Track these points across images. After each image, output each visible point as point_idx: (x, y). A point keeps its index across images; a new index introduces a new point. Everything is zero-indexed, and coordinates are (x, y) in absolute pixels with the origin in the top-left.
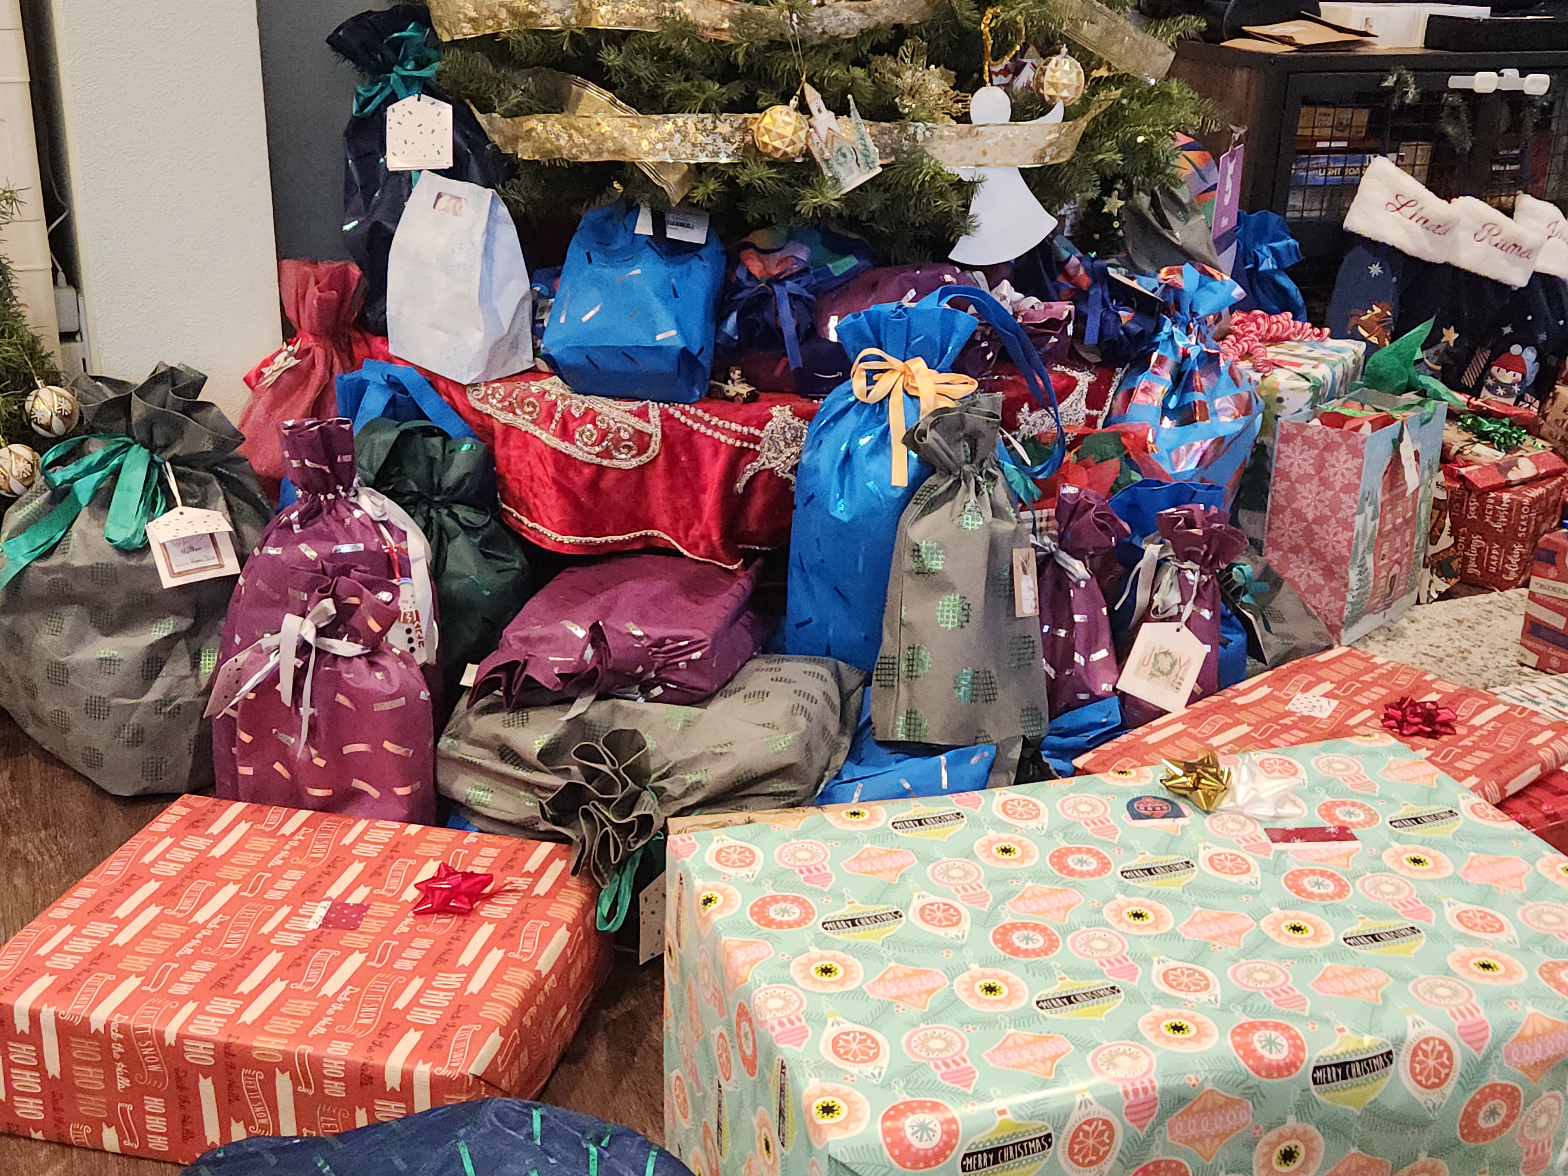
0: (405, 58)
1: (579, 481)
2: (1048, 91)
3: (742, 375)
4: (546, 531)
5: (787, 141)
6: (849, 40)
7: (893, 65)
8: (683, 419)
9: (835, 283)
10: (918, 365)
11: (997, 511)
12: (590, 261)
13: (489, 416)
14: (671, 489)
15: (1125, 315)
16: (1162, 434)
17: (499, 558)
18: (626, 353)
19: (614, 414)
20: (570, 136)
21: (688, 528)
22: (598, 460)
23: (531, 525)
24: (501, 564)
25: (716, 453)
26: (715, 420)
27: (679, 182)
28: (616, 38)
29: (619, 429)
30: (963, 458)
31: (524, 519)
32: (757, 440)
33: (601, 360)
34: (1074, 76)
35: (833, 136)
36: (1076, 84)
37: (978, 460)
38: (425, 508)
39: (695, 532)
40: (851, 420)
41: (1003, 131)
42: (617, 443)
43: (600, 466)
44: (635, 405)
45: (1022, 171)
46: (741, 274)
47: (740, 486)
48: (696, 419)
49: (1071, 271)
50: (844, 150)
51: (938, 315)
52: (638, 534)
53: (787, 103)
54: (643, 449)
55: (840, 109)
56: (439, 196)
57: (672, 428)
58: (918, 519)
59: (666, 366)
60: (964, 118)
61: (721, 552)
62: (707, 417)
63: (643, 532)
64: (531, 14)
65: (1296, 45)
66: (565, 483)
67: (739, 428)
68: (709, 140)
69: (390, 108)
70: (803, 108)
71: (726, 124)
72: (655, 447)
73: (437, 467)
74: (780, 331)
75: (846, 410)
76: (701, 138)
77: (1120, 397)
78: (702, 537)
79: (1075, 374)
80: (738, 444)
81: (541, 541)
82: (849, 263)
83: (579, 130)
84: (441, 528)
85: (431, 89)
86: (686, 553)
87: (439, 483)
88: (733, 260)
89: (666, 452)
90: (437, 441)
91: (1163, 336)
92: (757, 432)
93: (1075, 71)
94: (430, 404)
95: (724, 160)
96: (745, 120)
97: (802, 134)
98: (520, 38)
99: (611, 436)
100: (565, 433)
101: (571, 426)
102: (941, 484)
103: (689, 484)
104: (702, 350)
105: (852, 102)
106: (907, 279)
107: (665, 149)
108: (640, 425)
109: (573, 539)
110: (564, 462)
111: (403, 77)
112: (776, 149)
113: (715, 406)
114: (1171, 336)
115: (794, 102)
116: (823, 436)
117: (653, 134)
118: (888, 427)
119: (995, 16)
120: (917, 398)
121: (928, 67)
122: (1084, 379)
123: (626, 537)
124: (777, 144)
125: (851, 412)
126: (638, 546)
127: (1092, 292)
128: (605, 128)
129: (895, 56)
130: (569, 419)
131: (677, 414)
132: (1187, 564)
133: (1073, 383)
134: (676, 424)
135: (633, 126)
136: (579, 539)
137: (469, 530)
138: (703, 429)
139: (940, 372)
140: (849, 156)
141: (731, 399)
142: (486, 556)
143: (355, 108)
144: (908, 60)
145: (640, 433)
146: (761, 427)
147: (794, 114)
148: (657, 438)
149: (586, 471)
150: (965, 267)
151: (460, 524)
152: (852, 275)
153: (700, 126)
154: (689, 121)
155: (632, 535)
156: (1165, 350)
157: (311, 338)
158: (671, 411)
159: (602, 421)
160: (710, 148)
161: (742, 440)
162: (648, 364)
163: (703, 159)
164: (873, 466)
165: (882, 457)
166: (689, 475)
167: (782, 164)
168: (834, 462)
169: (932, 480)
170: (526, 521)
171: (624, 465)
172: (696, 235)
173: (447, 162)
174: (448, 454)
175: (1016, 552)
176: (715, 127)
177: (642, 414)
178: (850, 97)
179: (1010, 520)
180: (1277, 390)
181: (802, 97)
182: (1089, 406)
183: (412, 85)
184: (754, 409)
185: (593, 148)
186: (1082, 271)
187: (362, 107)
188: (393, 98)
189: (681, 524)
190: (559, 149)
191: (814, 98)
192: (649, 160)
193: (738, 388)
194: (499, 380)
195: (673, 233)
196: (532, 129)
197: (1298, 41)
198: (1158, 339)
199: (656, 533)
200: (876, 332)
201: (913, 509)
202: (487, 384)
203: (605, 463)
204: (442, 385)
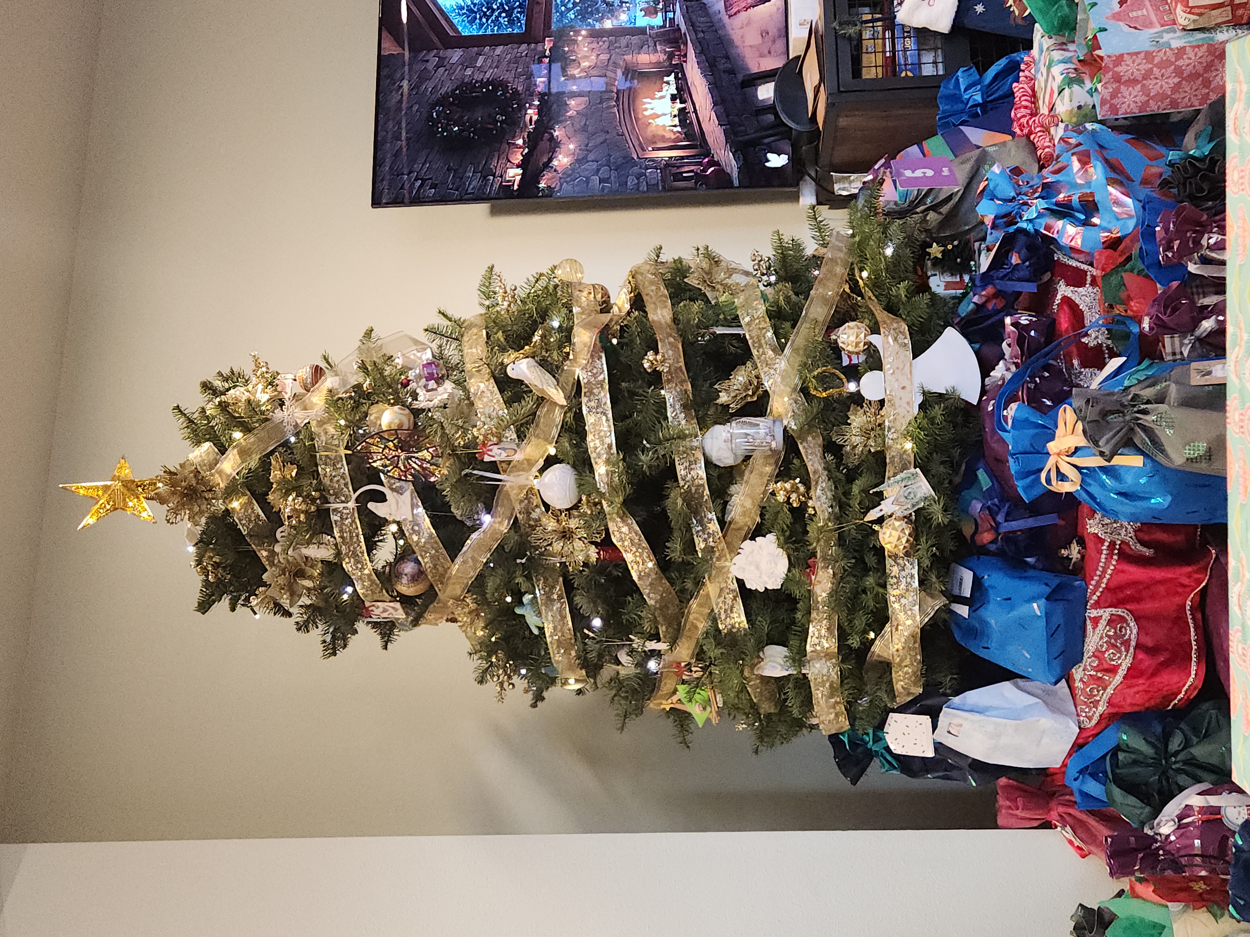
0: (862, 740)
1: (1148, 662)
2: (861, 347)
3: (1065, 548)
4: (1189, 683)
5: (902, 535)
6: (836, 487)
7: (848, 448)
8: (1098, 594)
9: (996, 485)
10: (1052, 447)
11: (1161, 399)
12: (988, 648)
13: (1101, 716)
14: (1153, 597)
15: (1015, 259)
16: (1105, 224)
17: (1209, 724)
18: (1051, 635)
19: (1096, 638)
20: (906, 666)
21: (1184, 586)
22: (1132, 650)
23: (1183, 693)
24: (1213, 724)
25: (1123, 571)
26: (1098, 573)
27: (932, 598)
28: (842, 637)
29: (1107, 635)
30: (1121, 419)
31: (1179, 697)
32: (1112, 544)
33: (1056, 651)
34: (850, 332)
35: (896, 502)
36: (856, 330)
37: (1122, 409)
38: (1171, 771)
39: (1186, 581)
40: (1094, 489)
41: (888, 377)
42: (1116, 636)
43: (1137, 647)
44: (1089, 627)
45: (914, 357)
46: (993, 547)
47: (1148, 552)
48: (1098, 583)
49: (984, 299)
50: (906, 494)
51: (1017, 432)
52: (1190, 617)
53: (877, 532)
54: (1122, 619)
55: (880, 496)
56: (949, 732)
57: (1106, 601)
58: (1167, 456)
59: (1059, 608)
60: (882, 403)
61: (1202, 564)
62: (1096, 578)
63: (1188, 613)
64: (831, 686)
65: (820, 84)
66: (1150, 671)
67: (1103, 556)
68: (904, 581)
69: (894, 752)
70: (880, 521)
71: (893, 569)
72: (1120, 612)
73: (1141, 758)
74: (1031, 529)
75: (1088, 493)
76: (903, 586)
77: (1076, 256)
78: (1189, 577)
79: (1059, 297)
80: (1115, 557)
81: (1195, 688)
82: (982, 475)
83: (902, 661)
84: (1185, 762)
85: (881, 726)
86: (1204, 584)
87: (1152, 758)
88: (983, 551)
89: (1124, 604)
90: (1121, 756)
91: (1029, 227)
92: (1107, 544)
93: (847, 331)
94: (1095, 751)
95: (915, 571)
96: (890, 557)
97: (897, 524)
98: (846, 692)
99: (1113, 641)
100: (1113, 670)
101: (1106, 666)
102: (1140, 437)
103: (1148, 587)
104: (1046, 584)
105: (875, 490)
106: (992, 437)
107: (911, 609)
108: (1103, 623)
109: (1194, 668)
110: (1133, 673)
111: (874, 743)
112: (908, 541)
113: (1088, 570)
114: (1030, 221)
115: (876, 527)
116: (1108, 509)
117: (902, 616)
118: (1099, 467)
119: (816, 389)
120: (1076, 448)
121: (850, 424)
122: (1063, 290)
123: (1191, 625)
124: (904, 540)
125: (1088, 489)
126: (1199, 616)
127: (998, 287)
128: (899, 646)
129: (844, 446)
130: (1101, 667)
131: (1095, 597)
132: (1204, 242)
133: (1066, 300)
134: (1103, 598)
135: (897, 629)
136: (1193, 664)
137: (1187, 744)
138: (1105, 581)
139: (1057, 427)
140: (909, 490)
141: (1083, 557)
142: (1206, 736)
143: (894, 772)
144: (846, 438)
145: (1110, 622)
146: (1102, 541)
147: (884, 529)
148: (1113, 610)
149: (1141, 656)
150: (983, 392)
151: (1182, 750)
152: (991, 474)
153: (895, 587)
154: (893, 593)
155: (1190, 621)
156: (1041, 224)
157: (1052, 813)
158: (1092, 602)
159: (1102, 646)
160: (909, 580)
161: (1113, 554)
162: (1058, 619)
163: (916, 584)
164: (1129, 479)
165: (1122, 472)
166: (1141, 587)
167: (916, 535)
168: (1127, 504)
169: (1137, 441)
170: (1181, 695)
171: (1135, 631)
172: (967, 576)
173: (926, 720)
174: (1128, 749)
175: (1193, 383)
176: (895, 577)
177: (1096, 621)
178: (871, 492)
179: (1169, 386)
180: (1071, 111)
181: (873, 522)
182: (1082, 284)
183: (878, 739)
184: (1090, 544)
185: (913, 653)
186: (984, 293)
187: (895, 768)
188: (887, 749)
189: (1180, 590)
190: (914, 673)
191: (873, 515)
192: (918, 618)
193: (1074, 552)
194: (1076, 707)
195: (967, 593)
196: (903, 687)
197: (817, 82)
198: (1032, 230)
199: (1189, 603)
200: (1028, 474)
201: (1160, 458)
202: (1078, 715)
203: (1133, 643)
204: (1080, 741)
